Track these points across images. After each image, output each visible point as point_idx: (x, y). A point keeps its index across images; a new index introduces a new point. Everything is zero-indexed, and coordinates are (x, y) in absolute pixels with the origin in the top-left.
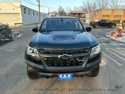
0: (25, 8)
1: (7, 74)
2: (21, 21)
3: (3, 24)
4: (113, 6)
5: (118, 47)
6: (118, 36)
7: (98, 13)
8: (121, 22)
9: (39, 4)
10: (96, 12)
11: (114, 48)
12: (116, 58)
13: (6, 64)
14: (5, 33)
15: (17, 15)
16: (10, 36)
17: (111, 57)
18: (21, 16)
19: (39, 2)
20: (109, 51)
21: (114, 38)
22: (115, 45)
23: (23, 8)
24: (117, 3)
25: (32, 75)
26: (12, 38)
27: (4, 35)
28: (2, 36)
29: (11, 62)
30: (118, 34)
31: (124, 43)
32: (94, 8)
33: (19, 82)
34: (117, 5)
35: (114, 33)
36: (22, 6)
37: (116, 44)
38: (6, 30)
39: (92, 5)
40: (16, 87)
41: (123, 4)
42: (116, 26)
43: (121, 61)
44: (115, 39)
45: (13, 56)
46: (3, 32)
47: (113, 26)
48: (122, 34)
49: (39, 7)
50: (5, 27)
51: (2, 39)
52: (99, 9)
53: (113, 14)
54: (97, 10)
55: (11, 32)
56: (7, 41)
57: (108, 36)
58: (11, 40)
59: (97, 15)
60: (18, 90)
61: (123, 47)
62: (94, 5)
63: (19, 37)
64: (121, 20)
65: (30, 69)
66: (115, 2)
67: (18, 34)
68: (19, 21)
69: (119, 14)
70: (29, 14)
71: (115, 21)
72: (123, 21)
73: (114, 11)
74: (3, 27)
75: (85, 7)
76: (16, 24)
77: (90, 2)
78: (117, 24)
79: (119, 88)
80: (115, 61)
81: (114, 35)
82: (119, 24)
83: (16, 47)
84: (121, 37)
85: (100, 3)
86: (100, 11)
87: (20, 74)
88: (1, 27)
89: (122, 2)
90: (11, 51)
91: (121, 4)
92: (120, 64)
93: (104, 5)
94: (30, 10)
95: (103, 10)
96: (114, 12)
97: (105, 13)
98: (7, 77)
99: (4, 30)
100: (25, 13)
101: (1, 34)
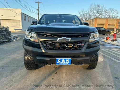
0: (25, 15)
1: (3, 66)
2: (21, 27)
3: (3, 27)
4: (106, 16)
5: (114, 48)
6: (113, 40)
7: (93, 22)
8: (115, 30)
9: (39, 12)
10: (91, 21)
11: (110, 49)
12: (113, 56)
13: (3, 58)
14: (4, 35)
15: (17, 21)
16: (10, 37)
17: (108, 55)
18: (21, 22)
19: (39, 11)
20: (105, 51)
21: (109, 41)
22: (110, 47)
23: (23, 15)
24: (110, 14)
25: (29, 64)
26: (11, 39)
27: (3, 36)
28: (2, 37)
29: (9, 57)
30: (112, 38)
31: (119, 46)
32: (89, 18)
33: (15, 72)
34: (110, 16)
35: (109, 37)
36: (22, 14)
37: (112, 46)
38: (6, 32)
39: (88, 15)
40: (12, 76)
41: (116, 15)
42: (111, 33)
43: (118, 59)
44: (110, 43)
45: (11, 53)
46: (3, 33)
47: (108, 33)
48: (117, 39)
49: (38, 15)
50: (5, 30)
51: (1, 40)
52: (94, 19)
53: (107, 23)
54: (92, 19)
55: (10, 34)
56: (6, 42)
57: (103, 40)
58: (10, 41)
59: (92, 24)
60: (14, 79)
61: (119, 49)
62: (89, 16)
63: (17, 39)
64: (115, 28)
65: (27, 57)
66: (108, 13)
67: (17, 38)
68: (19, 27)
69: (113, 23)
70: (29, 21)
71: (109, 29)
72: (117, 29)
73: (107, 20)
74: (3, 29)
75: (80, 17)
76: (15, 29)
77: (85, 12)
78: (111, 32)
79: (119, 79)
80: (112, 58)
81: (109, 39)
82: (113, 32)
83: (14, 46)
84: (116, 41)
85: (95, 13)
86: (95, 20)
87: (17, 66)
88: (1, 28)
89: (115, 14)
90: (9, 49)
91: (114, 15)
92: (118, 61)
93: (99, 16)
94: (29, 17)
95: (97, 19)
96: (107, 22)
97: (99, 22)
98: (3, 69)
99: (4, 32)
100: (25, 20)
101: (1, 35)
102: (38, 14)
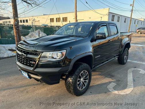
36: (110, 13)
70: (118, 21)
94: (120, 16)
100: (113, 20)
102: (132, 11)
